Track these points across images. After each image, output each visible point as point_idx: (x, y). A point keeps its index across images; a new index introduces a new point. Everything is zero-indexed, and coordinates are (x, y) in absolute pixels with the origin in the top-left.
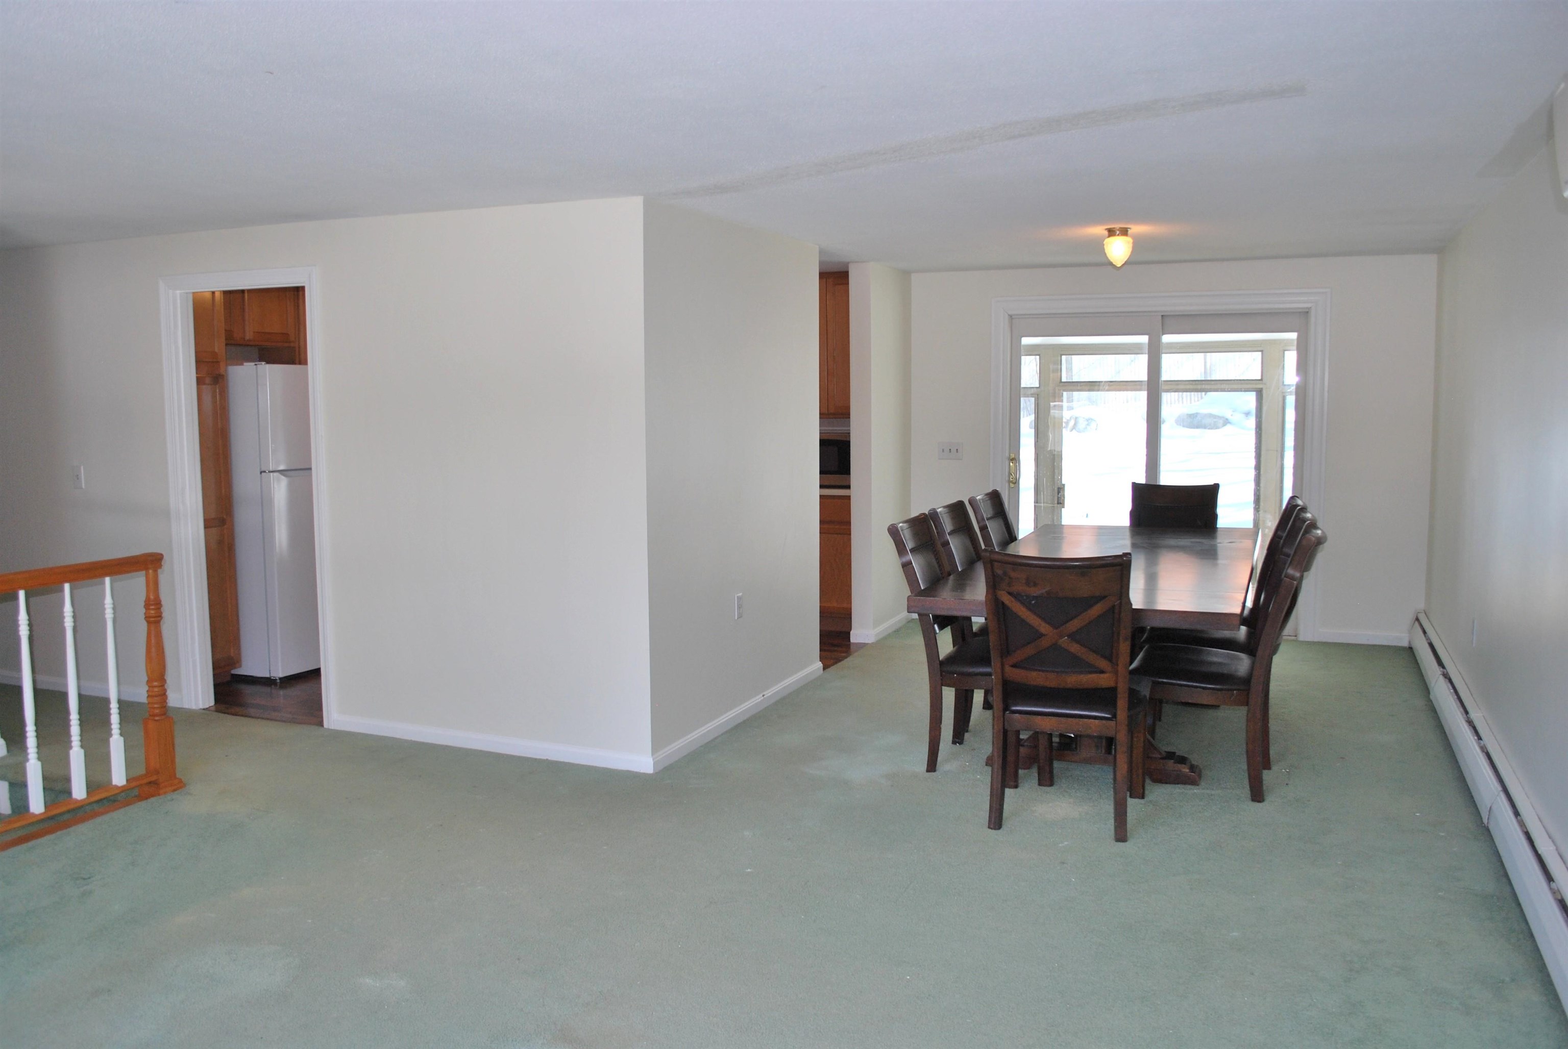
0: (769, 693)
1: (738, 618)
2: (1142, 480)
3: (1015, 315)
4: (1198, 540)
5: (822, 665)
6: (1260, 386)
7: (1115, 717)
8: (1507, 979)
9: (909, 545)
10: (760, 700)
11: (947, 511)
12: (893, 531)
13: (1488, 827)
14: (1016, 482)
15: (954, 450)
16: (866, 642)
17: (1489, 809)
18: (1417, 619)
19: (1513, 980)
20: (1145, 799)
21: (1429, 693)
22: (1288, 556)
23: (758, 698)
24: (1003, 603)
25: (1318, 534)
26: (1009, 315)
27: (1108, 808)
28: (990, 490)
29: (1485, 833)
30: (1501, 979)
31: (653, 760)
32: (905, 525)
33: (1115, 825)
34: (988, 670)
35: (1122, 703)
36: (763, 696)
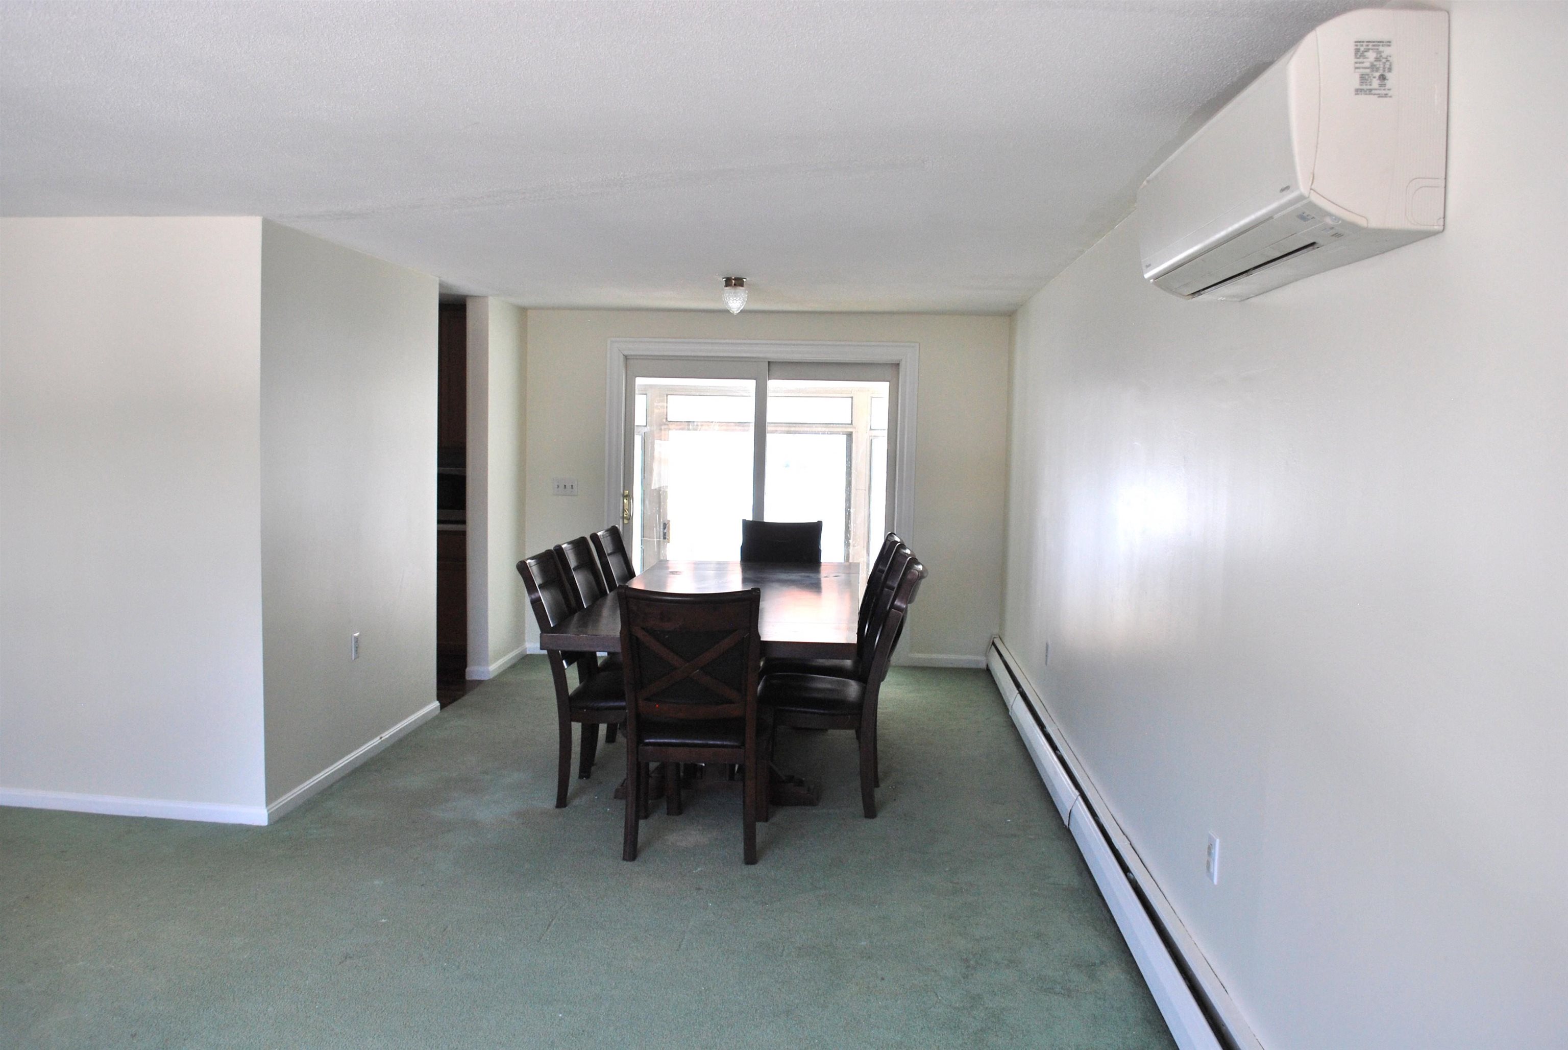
0: (386, 735)
1: (354, 659)
2: (750, 518)
3: (629, 355)
4: (807, 574)
5: (439, 704)
6: (850, 430)
7: (744, 745)
8: (1097, 962)
9: (538, 581)
10: (377, 743)
11: (571, 548)
12: (522, 568)
13: (1069, 828)
14: (630, 518)
15: (569, 486)
16: (482, 679)
17: (1069, 812)
18: (994, 644)
19: (1102, 963)
20: (769, 823)
21: (1007, 710)
22: (892, 588)
23: (376, 741)
24: (637, 639)
25: (920, 569)
26: (623, 355)
27: (737, 832)
28: (610, 527)
29: (1066, 834)
30: (1093, 961)
31: (268, 811)
32: (533, 561)
33: (744, 848)
34: (624, 704)
35: (750, 731)
36: (381, 738)
